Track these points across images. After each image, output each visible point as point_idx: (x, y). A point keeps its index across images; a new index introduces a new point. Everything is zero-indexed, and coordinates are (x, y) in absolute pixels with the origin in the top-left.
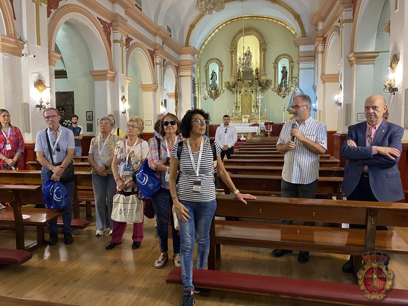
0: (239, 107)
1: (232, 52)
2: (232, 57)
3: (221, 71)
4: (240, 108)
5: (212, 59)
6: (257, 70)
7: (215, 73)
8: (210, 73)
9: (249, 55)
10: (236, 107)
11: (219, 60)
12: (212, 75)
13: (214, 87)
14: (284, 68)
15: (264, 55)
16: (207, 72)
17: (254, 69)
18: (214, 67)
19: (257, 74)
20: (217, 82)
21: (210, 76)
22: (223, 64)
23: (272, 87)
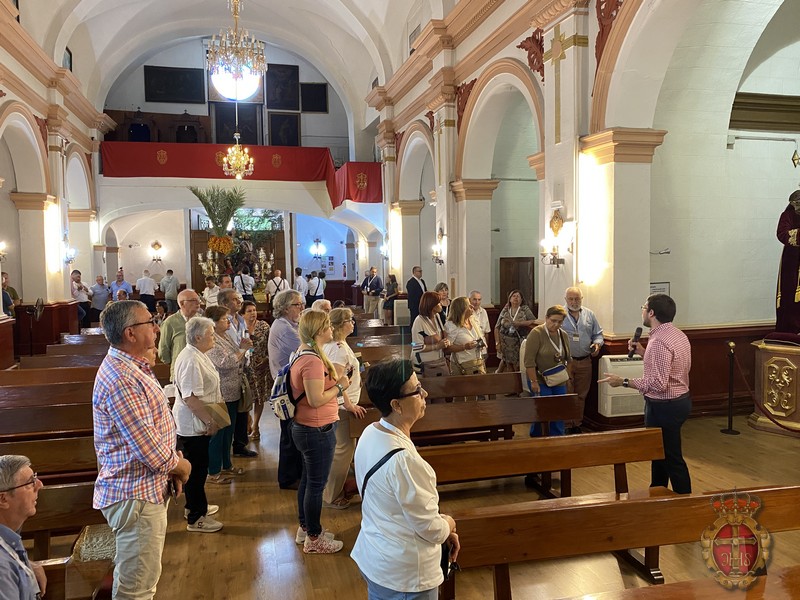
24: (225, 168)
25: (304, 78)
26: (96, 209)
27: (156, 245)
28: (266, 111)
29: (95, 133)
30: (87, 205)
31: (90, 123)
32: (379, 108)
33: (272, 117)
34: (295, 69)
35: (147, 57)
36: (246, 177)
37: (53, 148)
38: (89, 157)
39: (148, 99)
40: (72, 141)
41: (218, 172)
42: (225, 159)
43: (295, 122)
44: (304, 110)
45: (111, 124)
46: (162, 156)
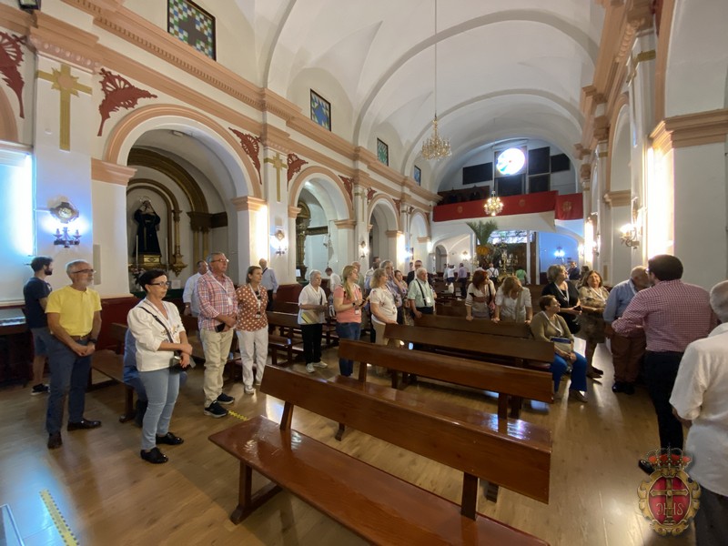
24: (486, 210)
25: (552, 153)
26: (430, 237)
27: (465, 253)
28: (527, 177)
29: (432, 203)
30: (425, 235)
31: (428, 199)
32: (581, 158)
33: (532, 180)
34: (547, 150)
35: (464, 163)
36: (498, 214)
37: (403, 211)
38: (428, 215)
39: (464, 183)
40: (415, 207)
41: (483, 214)
42: (486, 206)
43: (546, 180)
44: (553, 171)
45: (440, 198)
46: (460, 209)
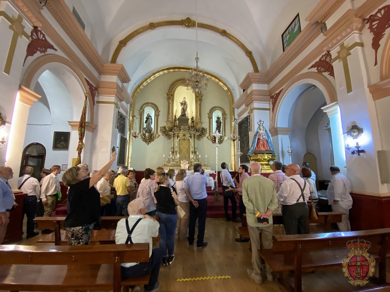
0: (176, 152)
1: (169, 99)
2: (169, 103)
3: (157, 116)
4: (178, 153)
5: (148, 103)
6: (192, 118)
7: (150, 116)
8: (145, 116)
9: (185, 104)
10: (173, 152)
11: (155, 105)
12: (147, 118)
13: (149, 130)
14: (218, 118)
15: (200, 105)
16: (141, 115)
17: (190, 118)
18: (150, 111)
19: (193, 122)
20: (153, 126)
21: (145, 120)
22: (160, 109)
23: (207, 135)
